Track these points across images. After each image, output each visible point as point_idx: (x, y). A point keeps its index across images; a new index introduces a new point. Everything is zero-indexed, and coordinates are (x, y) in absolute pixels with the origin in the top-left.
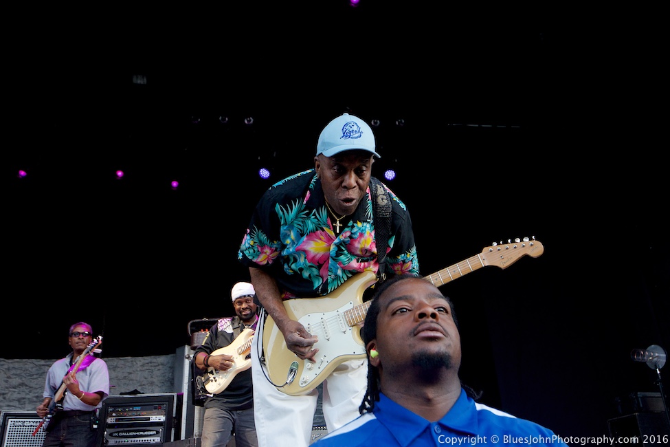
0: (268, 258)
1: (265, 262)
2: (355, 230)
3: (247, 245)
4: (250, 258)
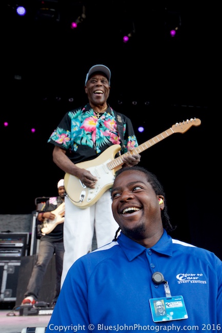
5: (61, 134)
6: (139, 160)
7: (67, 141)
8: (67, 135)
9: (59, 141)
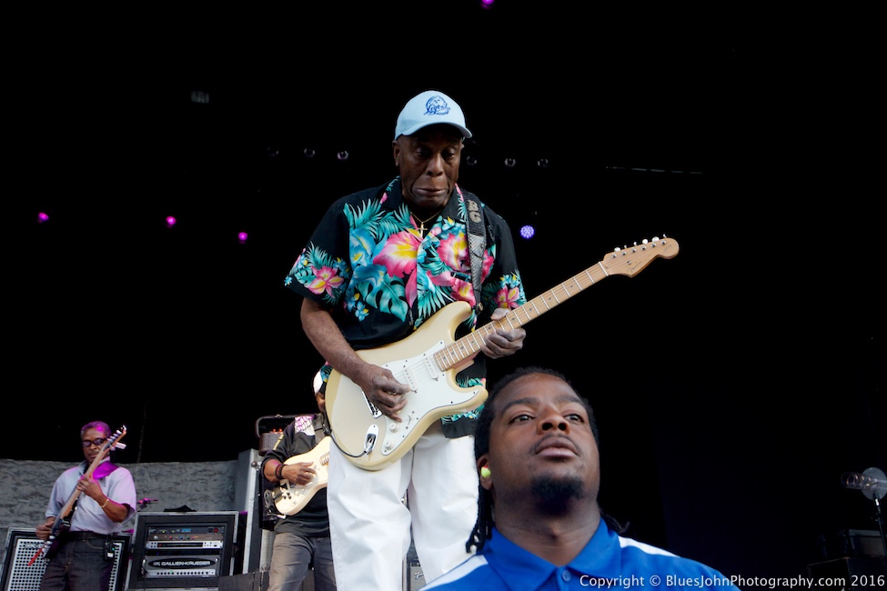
1: (321, 291)
2: (445, 227)
7: (336, 287)
8: (335, 270)
9: (316, 286)
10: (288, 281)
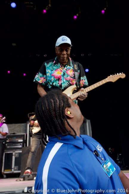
0: (43, 81)
1: (41, 82)
2: (68, 68)
3: (37, 77)
4: (37, 81)
5: (41, 77)
6: (87, 96)
10: (34, 81)
